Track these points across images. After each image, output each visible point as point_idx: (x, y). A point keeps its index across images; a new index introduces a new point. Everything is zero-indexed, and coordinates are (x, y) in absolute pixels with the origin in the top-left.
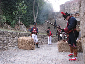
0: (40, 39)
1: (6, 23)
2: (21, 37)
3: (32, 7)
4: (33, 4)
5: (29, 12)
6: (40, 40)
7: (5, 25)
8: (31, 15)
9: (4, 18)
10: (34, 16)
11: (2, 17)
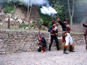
0: (79, 38)
1: (43, 24)
2: (59, 37)
3: (67, 5)
4: (67, 2)
5: (64, 11)
6: (79, 40)
7: (43, 26)
8: (67, 15)
9: (42, 20)
10: (70, 15)
11: (40, 19)
